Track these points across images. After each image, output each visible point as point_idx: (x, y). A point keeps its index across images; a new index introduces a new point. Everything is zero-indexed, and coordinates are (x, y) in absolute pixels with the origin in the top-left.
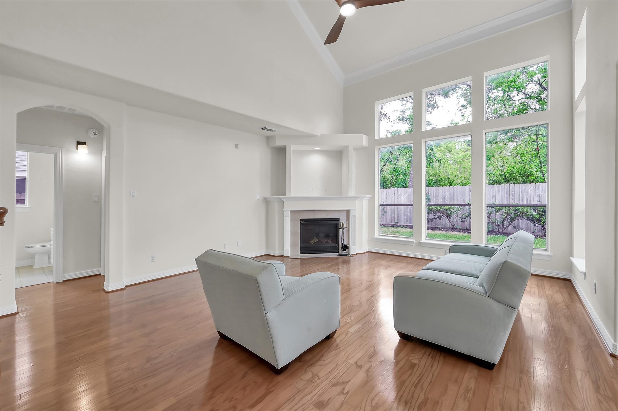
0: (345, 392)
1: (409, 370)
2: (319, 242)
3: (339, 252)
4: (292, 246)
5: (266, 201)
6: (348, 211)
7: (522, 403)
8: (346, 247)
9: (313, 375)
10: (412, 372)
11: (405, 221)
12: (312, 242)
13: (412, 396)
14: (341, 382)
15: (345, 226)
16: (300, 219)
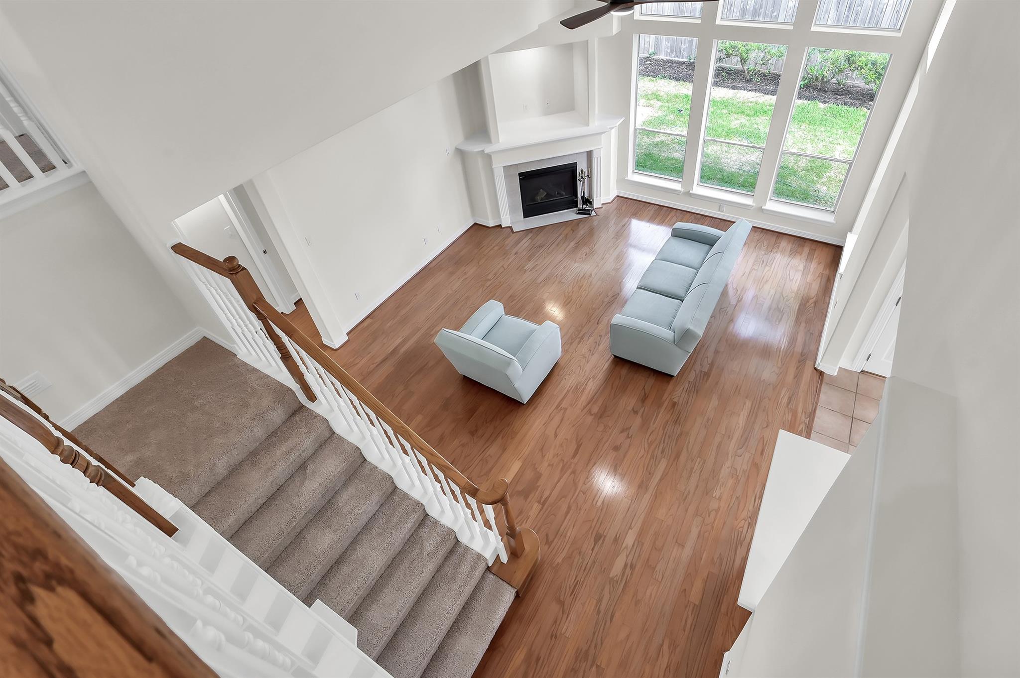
0: (630, 436)
1: (671, 409)
2: (548, 195)
3: (576, 206)
4: (512, 210)
5: (461, 154)
6: (589, 154)
7: (739, 424)
8: (587, 201)
9: (604, 426)
10: (673, 411)
11: (669, 51)
12: (538, 198)
13: (673, 432)
14: (626, 428)
15: (586, 174)
16: (519, 173)
